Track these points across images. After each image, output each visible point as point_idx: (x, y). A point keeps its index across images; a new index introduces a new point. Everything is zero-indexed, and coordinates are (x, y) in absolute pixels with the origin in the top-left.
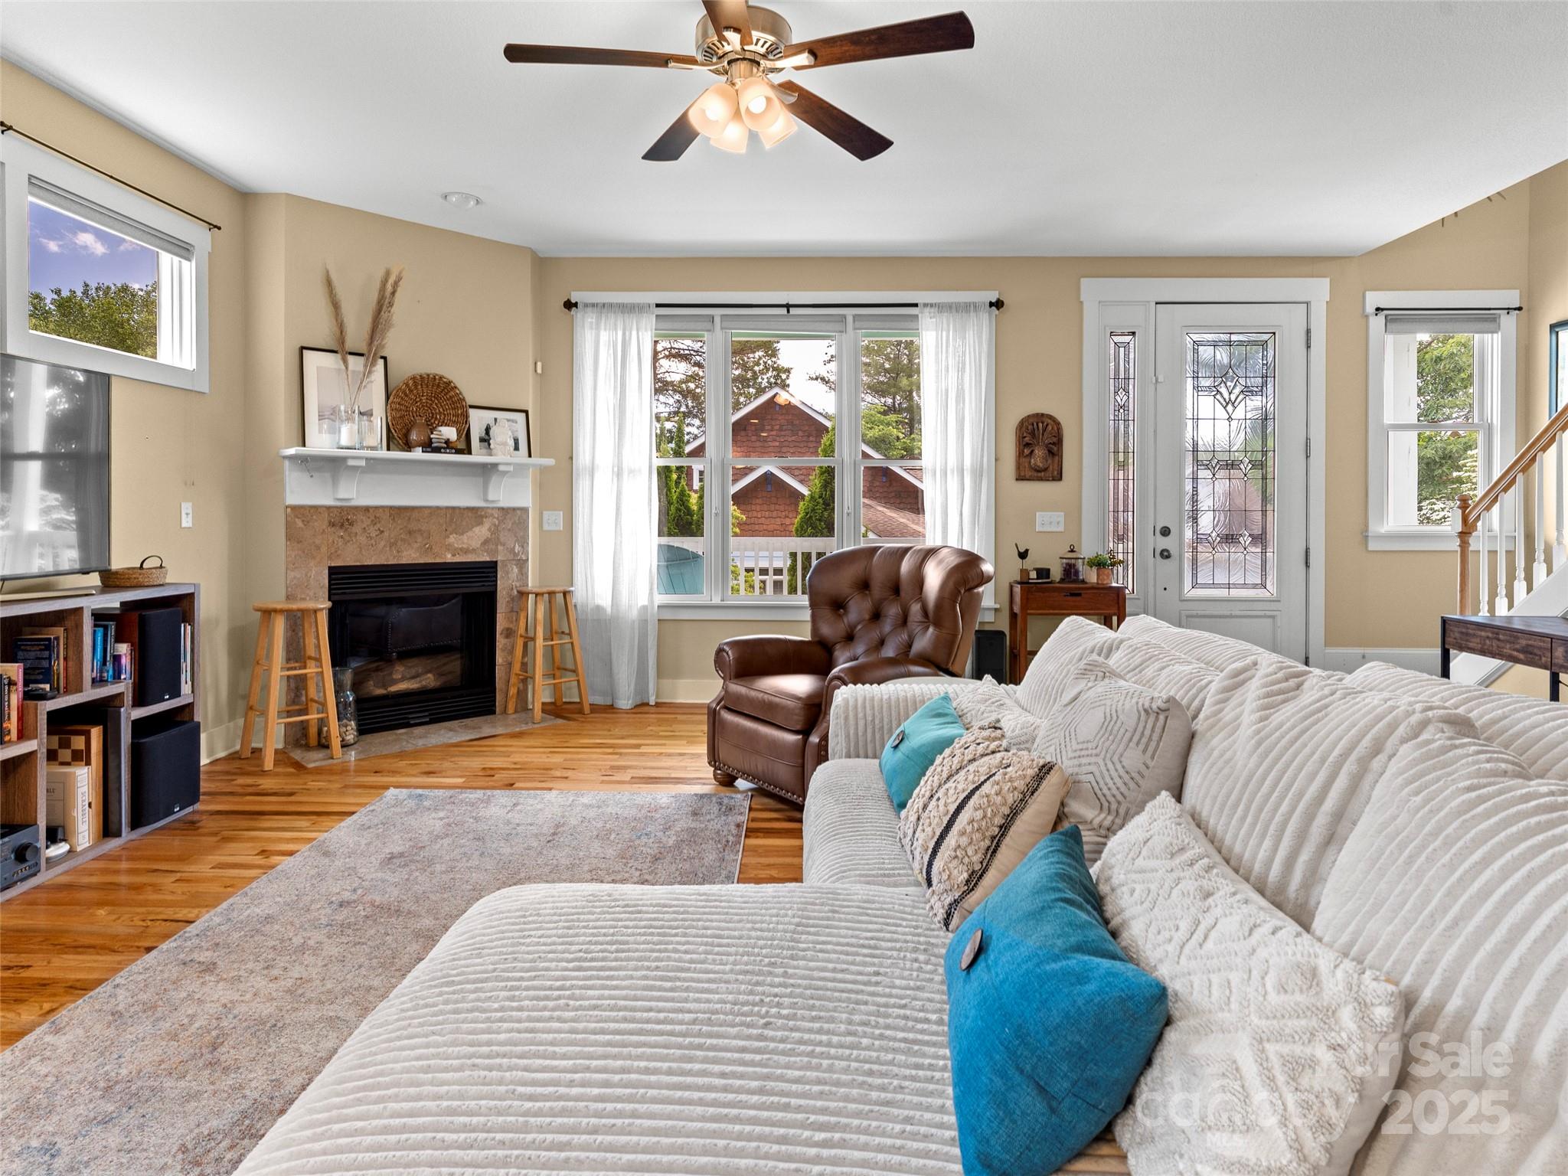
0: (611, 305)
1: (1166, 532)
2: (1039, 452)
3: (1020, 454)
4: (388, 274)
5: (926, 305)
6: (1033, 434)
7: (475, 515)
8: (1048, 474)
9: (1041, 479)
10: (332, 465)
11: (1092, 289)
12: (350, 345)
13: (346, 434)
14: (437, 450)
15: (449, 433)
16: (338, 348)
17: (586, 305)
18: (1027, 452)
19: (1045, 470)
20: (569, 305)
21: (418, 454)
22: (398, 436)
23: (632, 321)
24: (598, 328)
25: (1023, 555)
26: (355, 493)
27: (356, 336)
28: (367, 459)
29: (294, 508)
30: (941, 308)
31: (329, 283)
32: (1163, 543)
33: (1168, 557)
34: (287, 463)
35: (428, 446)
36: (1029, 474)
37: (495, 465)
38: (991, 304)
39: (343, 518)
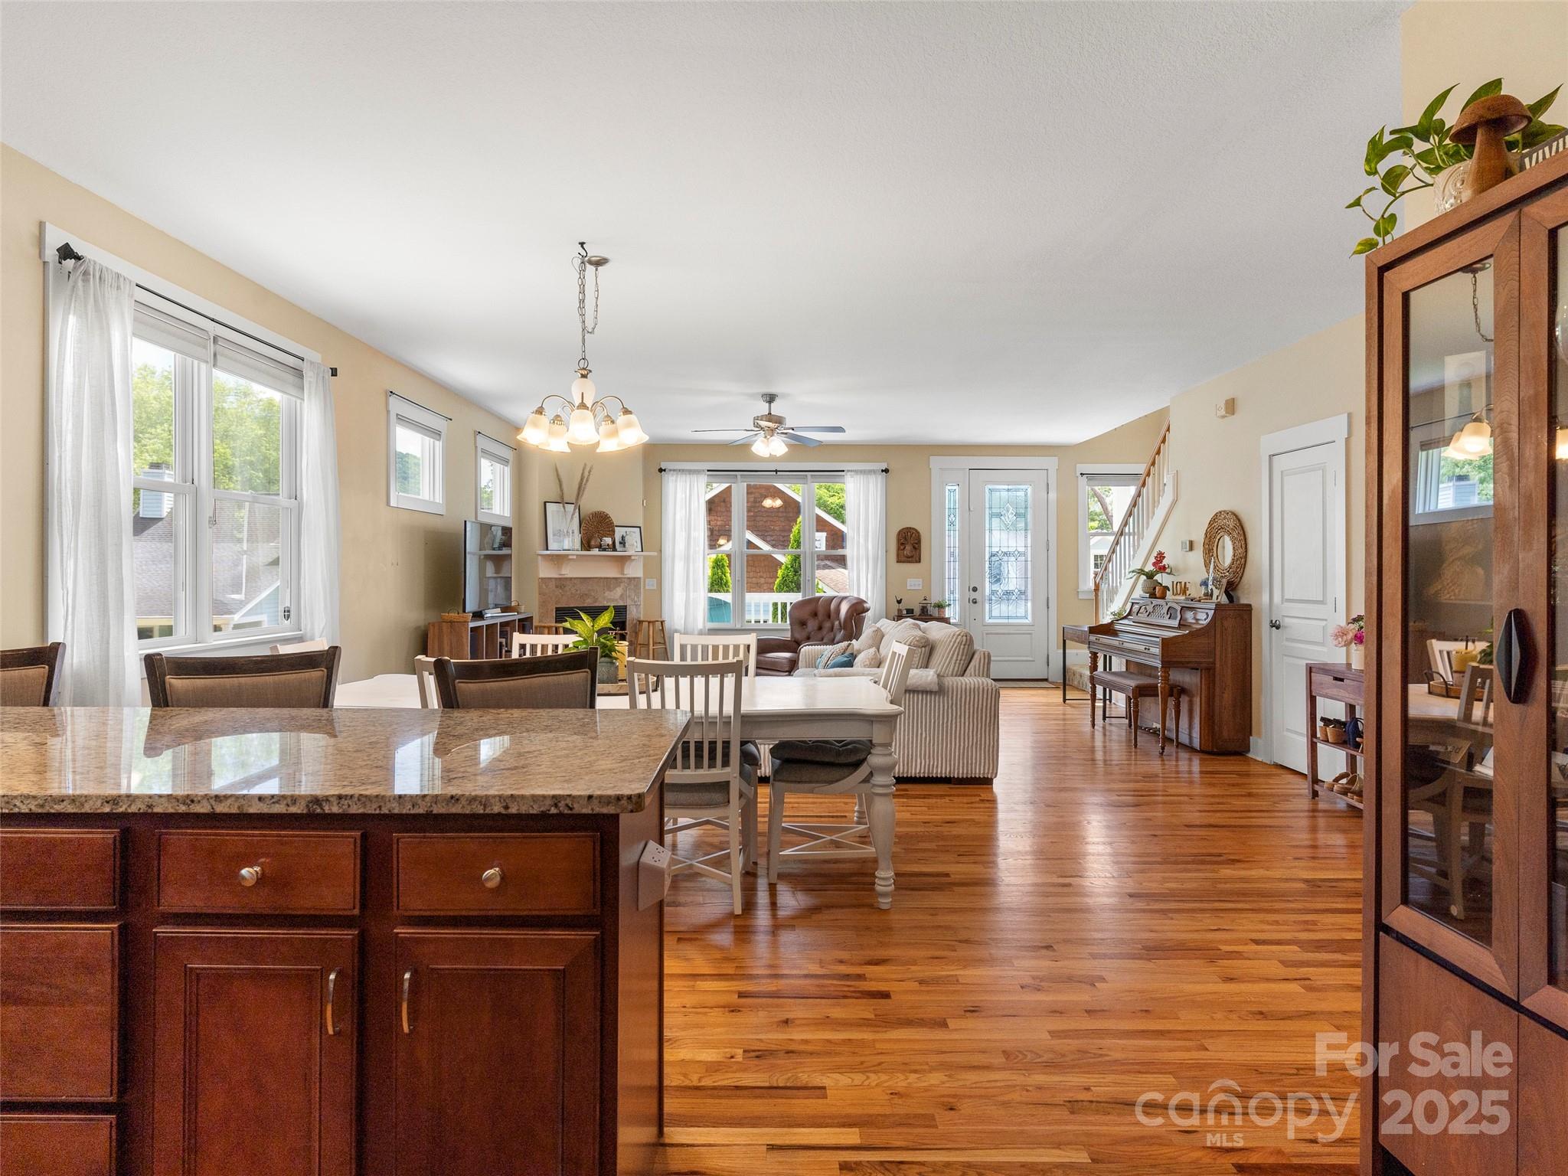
0: (683, 470)
1: (975, 589)
2: (908, 548)
3: (899, 549)
4: (585, 465)
5: (848, 471)
6: (906, 539)
7: (617, 581)
8: (914, 559)
9: (909, 562)
10: (559, 559)
11: (936, 462)
12: (566, 500)
13: (567, 544)
14: (604, 550)
15: (608, 540)
16: (561, 501)
17: (670, 470)
18: (902, 547)
19: (912, 557)
20: (661, 470)
21: (596, 552)
22: (586, 545)
23: (694, 477)
24: (676, 481)
25: (899, 602)
26: (568, 571)
27: (570, 495)
28: (577, 555)
29: (542, 579)
30: (856, 472)
31: (557, 470)
32: (974, 595)
33: (976, 602)
34: (540, 557)
35: (600, 547)
36: (903, 559)
37: (630, 556)
38: (882, 471)
39: (561, 583)
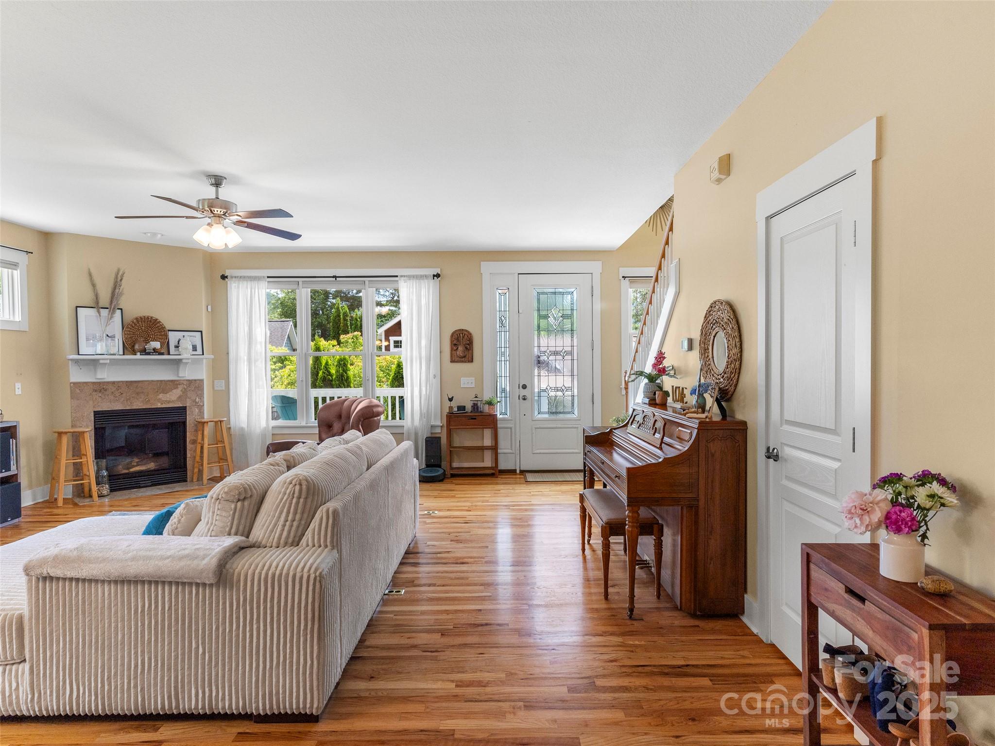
0: (244, 277)
1: (524, 387)
2: (460, 348)
3: (452, 350)
4: (119, 270)
5: (401, 276)
6: (458, 339)
7: (174, 384)
8: (466, 359)
9: (462, 362)
10: (93, 363)
11: (487, 267)
12: (101, 305)
13: (100, 348)
14: (149, 354)
15: (156, 345)
16: (96, 305)
17: (232, 277)
18: (455, 348)
19: (465, 357)
20: (224, 277)
21: (138, 356)
22: (129, 347)
23: (255, 284)
24: (238, 287)
25: (451, 400)
26: (105, 375)
27: (104, 300)
28: (110, 359)
29: (74, 383)
30: (410, 277)
31: (90, 275)
32: (523, 392)
33: (524, 399)
34: (70, 362)
35: (144, 352)
36: (457, 359)
37: (180, 360)
38: (434, 276)
39: (101, 387)
